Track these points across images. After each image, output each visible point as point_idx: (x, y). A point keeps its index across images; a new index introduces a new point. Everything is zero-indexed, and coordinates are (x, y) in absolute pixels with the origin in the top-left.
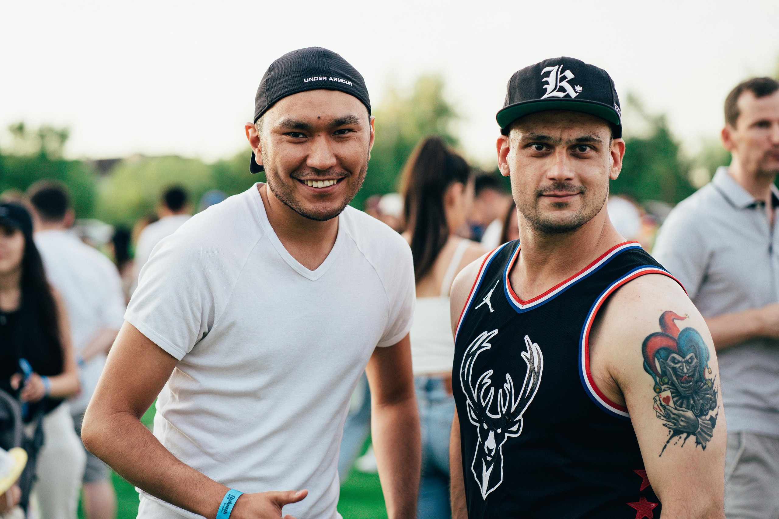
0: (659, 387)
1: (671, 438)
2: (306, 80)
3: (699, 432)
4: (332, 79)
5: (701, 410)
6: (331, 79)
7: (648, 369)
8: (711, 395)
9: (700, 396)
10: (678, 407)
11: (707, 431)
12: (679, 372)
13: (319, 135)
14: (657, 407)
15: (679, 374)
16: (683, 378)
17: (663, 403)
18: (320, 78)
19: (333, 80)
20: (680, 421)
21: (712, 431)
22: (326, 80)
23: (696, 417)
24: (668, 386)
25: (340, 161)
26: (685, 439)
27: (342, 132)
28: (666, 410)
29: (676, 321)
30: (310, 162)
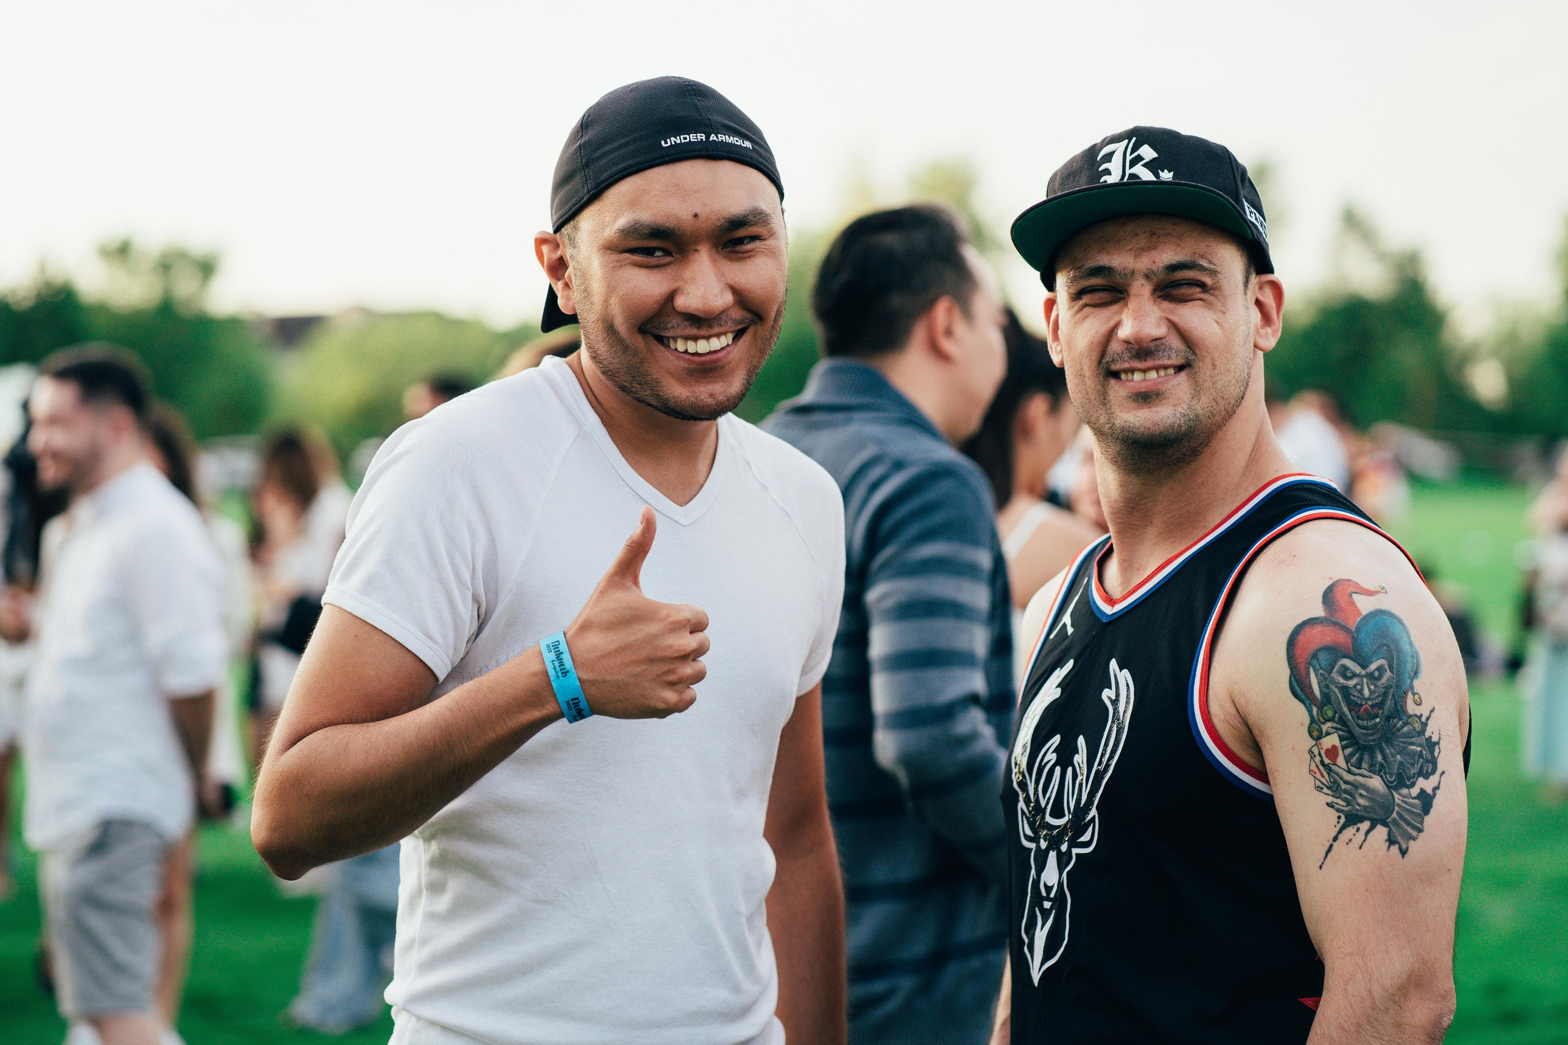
0: (1317, 727)
1: (1340, 832)
2: (666, 143)
3: (1394, 820)
4: (715, 138)
5: (1399, 776)
6: (713, 137)
7: (1298, 689)
8: (1420, 745)
9: (1397, 748)
10: (1353, 768)
11: (1411, 820)
12: (1354, 696)
13: (696, 250)
14: (1315, 769)
15: (1354, 701)
16: (1362, 709)
17: (1327, 761)
18: (692, 137)
19: (718, 139)
20: (1357, 796)
21: (1423, 820)
22: (704, 140)
23: (1389, 790)
24: (1334, 725)
25: (741, 298)
26: (1367, 833)
27: (740, 241)
28: (1332, 773)
29: (1355, 596)
30: (681, 302)
